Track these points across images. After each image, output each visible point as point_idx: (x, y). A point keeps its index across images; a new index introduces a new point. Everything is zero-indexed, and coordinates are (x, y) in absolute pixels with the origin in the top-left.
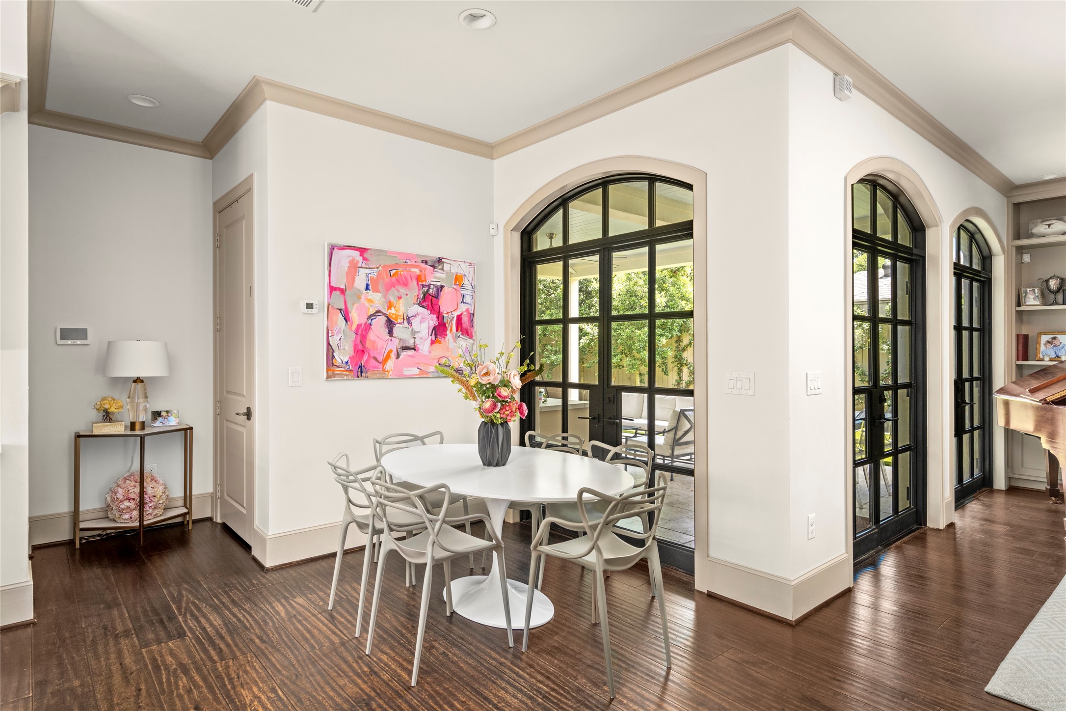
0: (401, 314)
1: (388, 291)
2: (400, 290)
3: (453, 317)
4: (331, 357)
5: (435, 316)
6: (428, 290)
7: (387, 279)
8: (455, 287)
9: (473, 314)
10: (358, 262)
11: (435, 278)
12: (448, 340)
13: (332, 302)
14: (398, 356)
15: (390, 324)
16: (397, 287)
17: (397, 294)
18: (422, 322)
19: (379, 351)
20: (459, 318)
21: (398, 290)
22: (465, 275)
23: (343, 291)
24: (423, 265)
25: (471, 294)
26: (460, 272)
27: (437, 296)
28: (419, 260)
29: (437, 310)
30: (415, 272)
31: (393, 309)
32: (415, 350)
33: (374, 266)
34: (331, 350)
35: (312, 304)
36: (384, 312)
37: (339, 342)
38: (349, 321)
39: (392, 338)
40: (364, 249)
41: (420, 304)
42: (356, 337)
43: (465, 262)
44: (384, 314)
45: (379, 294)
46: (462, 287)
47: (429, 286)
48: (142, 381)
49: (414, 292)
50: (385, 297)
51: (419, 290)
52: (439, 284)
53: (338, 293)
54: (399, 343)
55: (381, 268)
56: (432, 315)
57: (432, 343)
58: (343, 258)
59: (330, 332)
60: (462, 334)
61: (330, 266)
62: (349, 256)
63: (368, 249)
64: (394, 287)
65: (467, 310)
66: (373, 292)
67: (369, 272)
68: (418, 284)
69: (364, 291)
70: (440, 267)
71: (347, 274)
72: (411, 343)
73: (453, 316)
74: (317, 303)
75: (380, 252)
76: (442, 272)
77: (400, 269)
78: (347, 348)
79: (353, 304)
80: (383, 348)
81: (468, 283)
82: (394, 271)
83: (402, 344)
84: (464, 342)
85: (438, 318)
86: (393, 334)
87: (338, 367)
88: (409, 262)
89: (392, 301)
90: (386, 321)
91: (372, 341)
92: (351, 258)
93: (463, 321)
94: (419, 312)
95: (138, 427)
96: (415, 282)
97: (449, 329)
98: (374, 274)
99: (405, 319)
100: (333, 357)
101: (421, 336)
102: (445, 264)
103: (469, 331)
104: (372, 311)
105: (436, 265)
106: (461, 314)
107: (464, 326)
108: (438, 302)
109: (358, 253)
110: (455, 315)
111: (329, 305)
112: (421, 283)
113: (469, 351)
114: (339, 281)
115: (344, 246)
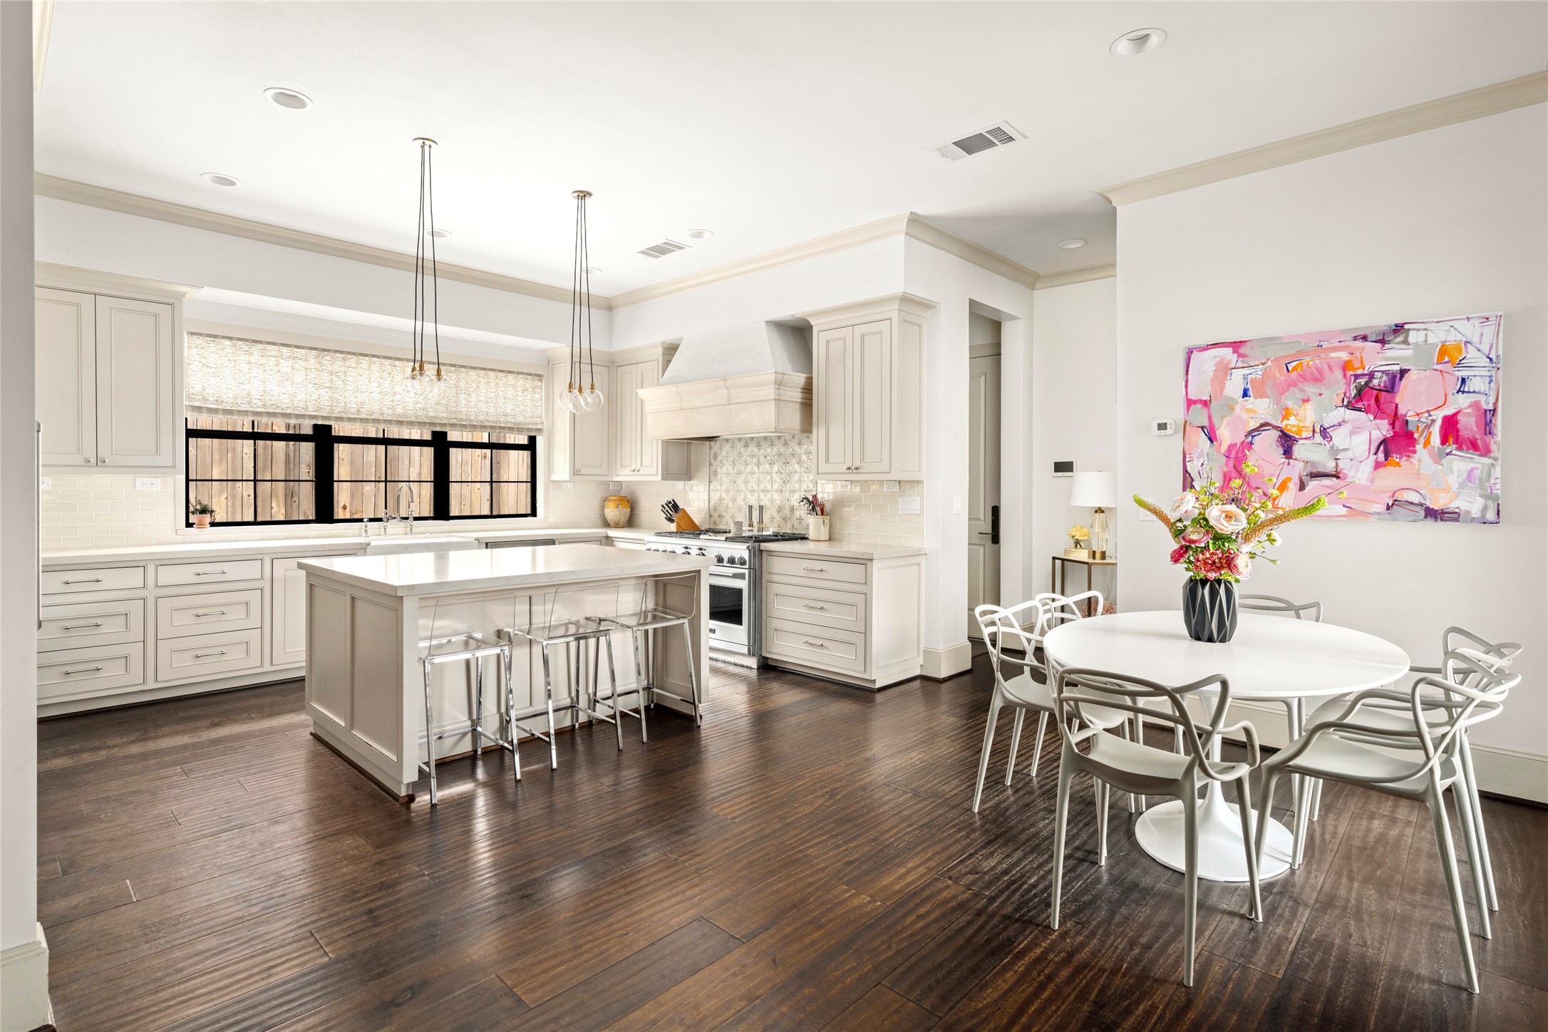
0: (1309, 424)
1: (1282, 394)
2: (1307, 389)
3: (1433, 421)
5: (1386, 422)
6: (1366, 383)
7: (1281, 377)
8: (1439, 367)
9: (1494, 410)
10: (1229, 362)
11: (1379, 361)
12: (1420, 460)
13: (1190, 418)
14: (1302, 487)
15: (1287, 442)
16: (1300, 386)
17: (1299, 395)
18: (1352, 433)
19: (1266, 479)
20: (1450, 420)
21: (1302, 390)
22: (1467, 342)
23: (1206, 404)
24: (1359, 344)
25: (1487, 374)
26: (1453, 337)
27: (1390, 388)
28: (1349, 337)
29: (1390, 409)
30: (1340, 357)
31: (1292, 418)
32: (1338, 477)
33: (1257, 363)
34: (1189, 479)
35: (1166, 424)
36: (1275, 423)
37: (1200, 468)
38: (1216, 440)
39: (1291, 461)
40: (1241, 342)
41: (1351, 406)
42: (1227, 461)
43: (1468, 319)
44: (1275, 427)
45: (1267, 400)
46: (1459, 364)
47: (1371, 375)
48: (1103, 512)
49: (1339, 387)
50: (1277, 402)
51: (1348, 384)
52: (1396, 368)
53: (1199, 406)
54: (1305, 468)
55: (1269, 363)
56: (1378, 421)
57: (1378, 465)
58: (1205, 363)
59: (1188, 456)
60: (1460, 448)
61: (1187, 374)
62: (1215, 357)
63: (1246, 342)
64: (1295, 386)
65: (1476, 405)
66: (1255, 398)
67: (1249, 372)
68: (1345, 376)
69: (1241, 399)
70: (1399, 339)
71: (1213, 380)
72: (1330, 466)
73: (1434, 418)
74: (1172, 422)
75: (1268, 341)
76: (1403, 346)
77: (1307, 359)
78: (1212, 475)
79: (1222, 419)
80: (1273, 475)
81: (1477, 354)
82: (1294, 364)
83: (1309, 469)
84: (1461, 463)
85: (1393, 424)
86: (1292, 454)
88: (1325, 345)
89: (1290, 407)
90: (1280, 437)
92: (1219, 359)
93: (1459, 426)
94: (1346, 418)
95: (1098, 555)
96: (1338, 374)
97: (1422, 441)
98: (1258, 373)
99: (1318, 430)
100: (1192, 480)
101: (1351, 456)
102: (1411, 333)
103: (1479, 442)
104: (1253, 425)
105: (1387, 338)
106: (1456, 414)
107: (1464, 433)
108: (1394, 397)
109: (1230, 350)
110: (1439, 416)
111: (1186, 422)
112: (1351, 373)
113: (1480, 479)
114: (1199, 390)
115: (1208, 345)
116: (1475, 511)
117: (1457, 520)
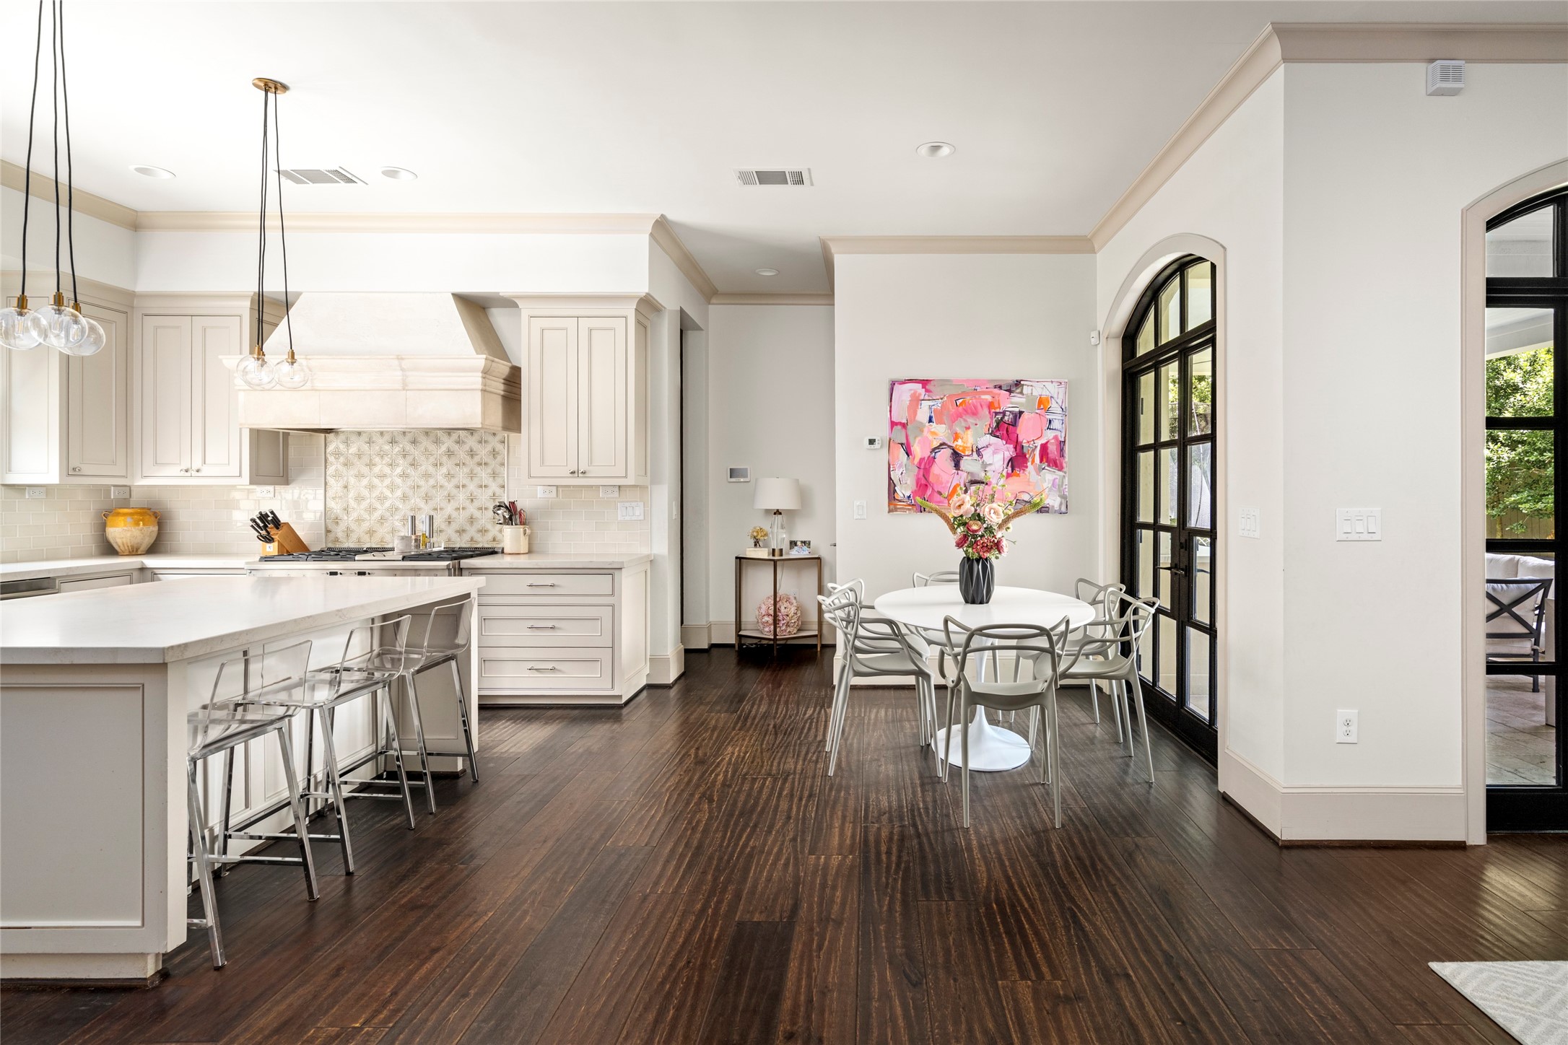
0: (969, 445)
1: (953, 422)
2: (968, 420)
3: (1036, 447)
4: (892, 492)
5: (1012, 446)
6: (1002, 418)
7: (952, 409)
8: (1037, 411)
9: (1064, 442)
10: (920, 394)
11: (1011, 403)
12: (1029, 473)
13: (893, 436)
14: (966, 491)
15: (957, 457)
16: (964, 417)
17: (964, 424)
18: (994, 453)
19: (943, 485)
20: (1044, 448)
21: (965, 421)
22: (1051, 397)
23: (904, 426)
24: (997, 391)
25: (1061, 418)
26: (1045, 393)
27: (1014, 423)
28: (992, 385)
29: (1014, 438)
30: (987, 399)
31: (960, 440)
32: (986, 484)
33: (938, 397)
34: (892, 485)
35: (874, 440)
36: (949, 444)
37: (900, 476)
38: (911, 455)
39: (959, 472)
40: (927, 380)
41: (993, 434)
42: (919, 472)
43: (1052, 382)
44: (949, 447)
45: (944, 426)
46: (1048, 411)
47: (1004, 413)
48: (780, 514)
49: (986, 421)
50: (950, 428)
51: (992, 418)
52: (1017, 410)
53: (899, 427)
54: (967, 477)
55: (945, 399)
56: (1008, 445)
57: (1008, 476)
58: (904, 393)
59: (891, 466)
60: (1049, 466)
61: (891, 401)
62: (911, 390)
63: (931, 381)
64: (961, 417)
65: (1056, 438)
66: (937, 424)
67: (933, 404)
68: (990, 412)
69: (927, 424)
70: (1019, 390)
71: (908, 408)
72: (981, 476)
73: (1036, 445)
74: (879, 438)
75: (945, 382)
76: (1020, 396)
77: (968, 398)
78: (908, 482)
79: (915, 438)
80: (948, 482)
81: (1056, 405)
82: (961, 401)
83: (970, 478)
84: (1050, 475)
85: (1015, 448)
86: (959, 467)
87: (900, 501)
88: (979, 389)
89: (958, 432)
90: (952, 453)
91: (937, 475)
92: (913, 392)
93: (1049, 451)
94: (991, 443)
95: (777, 552)
96: (986, 411)
97: (1030, 460)
98: (938, 405)
99: (975, 450)
100: (895, 491)
101: (994, 469)
102: (1024, 387)
103: (1058, 462)
104: (936, 444)
105: (1012, 389)
106: (1047, 443)
107: (1051, 456)
108: (1016, 430)
109: (920, 385)
110: (1039, 443)
111: (890, 439)
112: (993, 410)
113: (1059, 485)
114: (901, 416)
115: (905, 380)
116: (1057, 507)
117: (1048, 512)
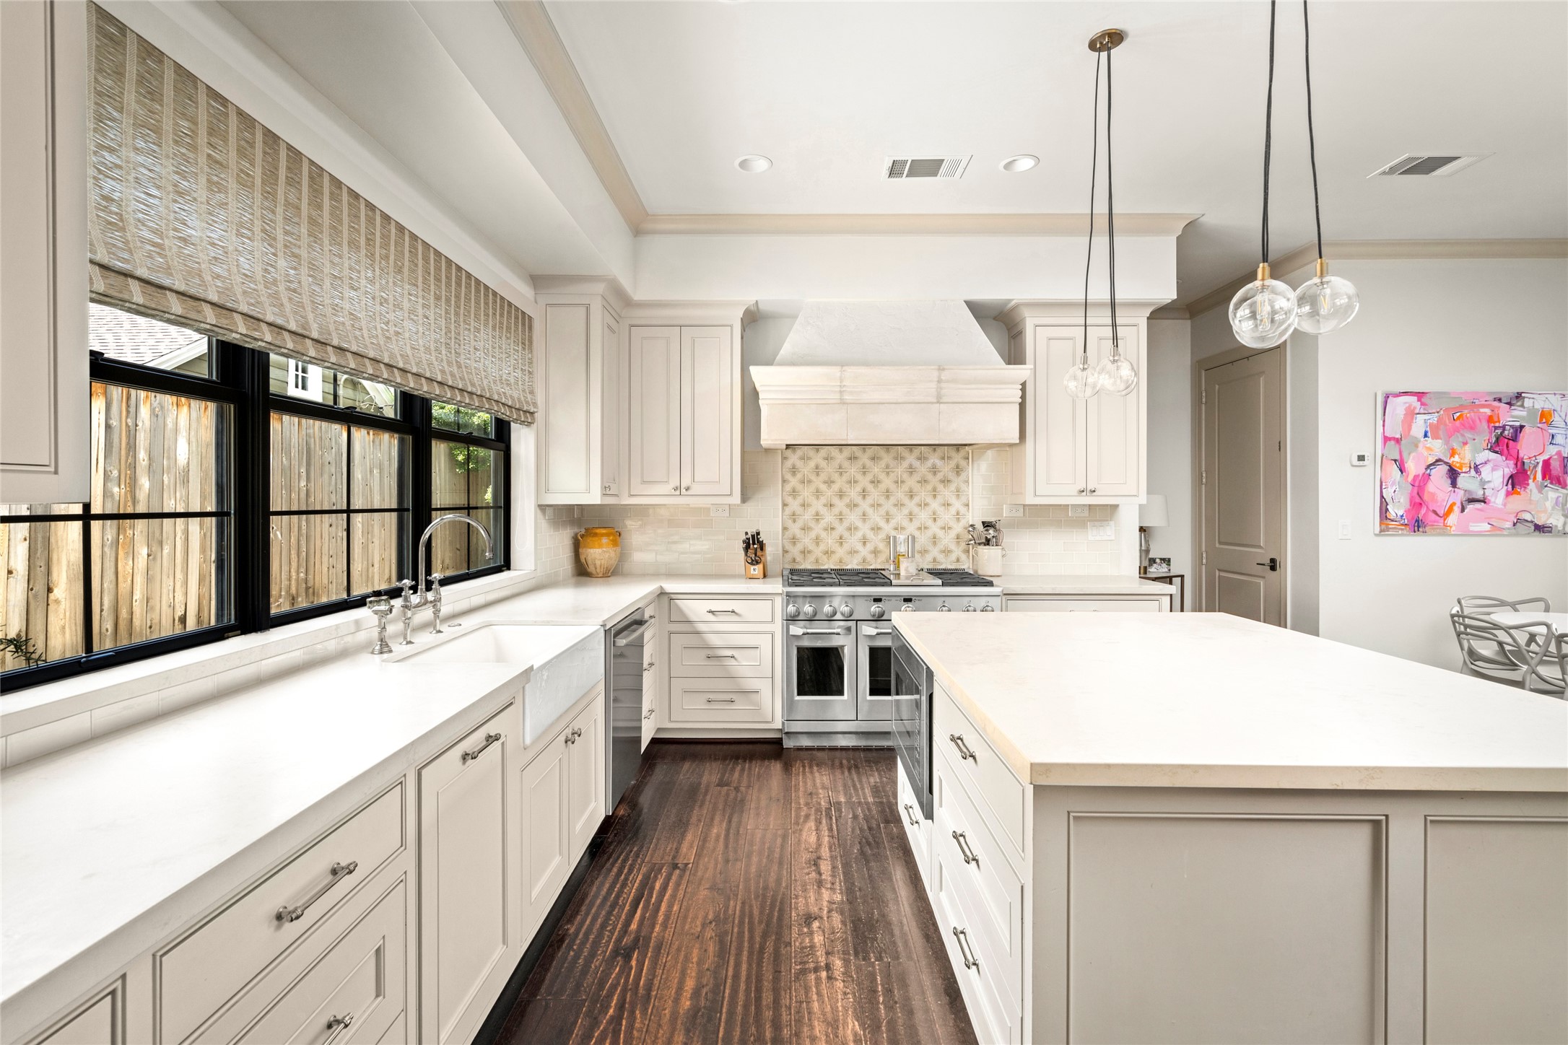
0: (1467, 461)
1: (1450, 438)
2: (1466, 435)
3: (1538, 463)
4: (1384, 511)
5: (1512, 462)
6: (1501, 433)
7: (1449, 423)
8: (1539, 425)
10: (1415, 408)
11: (1510, 417)
12: (1531, 491)
13: (1386, 452)
14: (1463, 510)
15: (1453, 474)
16: (1462, 432)
17: (1461, 439)
18: (1493, 469)
19: (1439, 504)
20: (1547, 464)
21: (1463, 435)
22: (1554, 410)
23: (1398, 441)
24: (1496, 404)
25: (1564, 433)
26: (1547, 406)
27: (1515, 438)
28: (1491, 398)
29: (1514, 453)
30: (1486, 413)
31: (1457, 456)
32: (1485, 502)
33: (1434, 411)
34: (1385, 503)
35: (1363, 456)
36: (1445, 460)
37: (1393, 494)
38: (1405, 471)
39: (1456, 489)
40: (1423, 393)
41: (1492, 450)
42: (1413, 489)
43: (1555, 394)
44: (1446, 463)
45: (1440, 441)
46: (1550, 424)
47: (1504, 428)
49: (1484, 436)
50: (1447, 443)
51: (1491, 433)
52: (1517, 424)
53: (1393, 442)
54: (1465, 495)
55: (1442, 412)
56: (1508, 461)
57: (1508, 494)
58: (1399, 407)
59: (1384, 484)
60: (1551, 483)
61: (1384, 415)
62: (1406, 403)
63: (1426, 393)
64: (1458, 432)
65: (1559, 453)
66: (1433, 439)
67: (1429, 417)
68: (1489, 427)
69: (1422, 439)
70: (1519, 403)
71: (1403, 422)
72: (1479, 494)
73: (1538, 461)
74: (1370, 455)
75: (1440, 395)
76: (1521, 409)
77: (1466, 411)
78: (1402, 500)
79: (1409, 454)
80: (1444, 500)
81: (1560, 419)
82: (1458, 414)
83: (1468, 496)
84: (1552, 493)
85: (1516, 464)
86: (1456, 485)
87: (1392, 521)
88: (1477, 402)
89: (1455, 448)
90: (1449, 470)
91: (1432, 493)
92: (1408, 405)
93: (1551, 467)
94: (1490, 458)
96: (1485, 425)
97: (1532, 477)
98: (1434, 419)
99: (1473, 467)
100: (1387, 510)
101: (1492, 487)
102: (1526, 399)
103: (1561, 479)
104: (1431, 460)
105: (1513, 402)
106: (1549, 459)
107: (1554, 473)
108: (1516, 445)
109: (1416, 398)
110: (1541, 459)
111: (1383, 456)
112: (1492, 425)
113: (1562, 504)
114: (1394, 430)
115: (1400, 393)
116: (1560, 527)
117: (1550, 532)
